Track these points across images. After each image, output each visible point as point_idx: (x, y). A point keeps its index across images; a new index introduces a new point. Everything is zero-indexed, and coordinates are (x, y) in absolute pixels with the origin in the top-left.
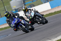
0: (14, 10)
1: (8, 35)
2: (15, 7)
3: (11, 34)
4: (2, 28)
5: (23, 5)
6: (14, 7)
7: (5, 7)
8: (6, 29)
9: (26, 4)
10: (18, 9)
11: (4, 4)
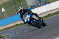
0: (29, 7)
1: (24, 31)
2: (31, 4)
3: (27, 30)
4: (18, 24)
5: (38, 2)
6: (29, 4)
7: (21, 4)
8: (23, 25)
9: (42, 2)
10: (34, 5)
11: (20, 1)
